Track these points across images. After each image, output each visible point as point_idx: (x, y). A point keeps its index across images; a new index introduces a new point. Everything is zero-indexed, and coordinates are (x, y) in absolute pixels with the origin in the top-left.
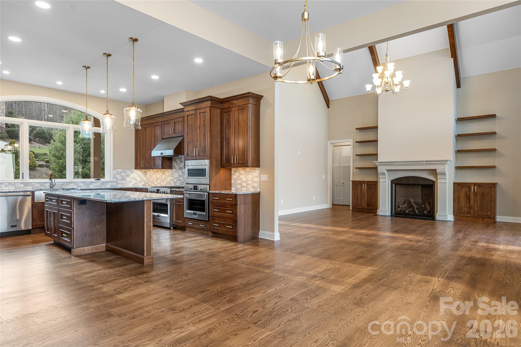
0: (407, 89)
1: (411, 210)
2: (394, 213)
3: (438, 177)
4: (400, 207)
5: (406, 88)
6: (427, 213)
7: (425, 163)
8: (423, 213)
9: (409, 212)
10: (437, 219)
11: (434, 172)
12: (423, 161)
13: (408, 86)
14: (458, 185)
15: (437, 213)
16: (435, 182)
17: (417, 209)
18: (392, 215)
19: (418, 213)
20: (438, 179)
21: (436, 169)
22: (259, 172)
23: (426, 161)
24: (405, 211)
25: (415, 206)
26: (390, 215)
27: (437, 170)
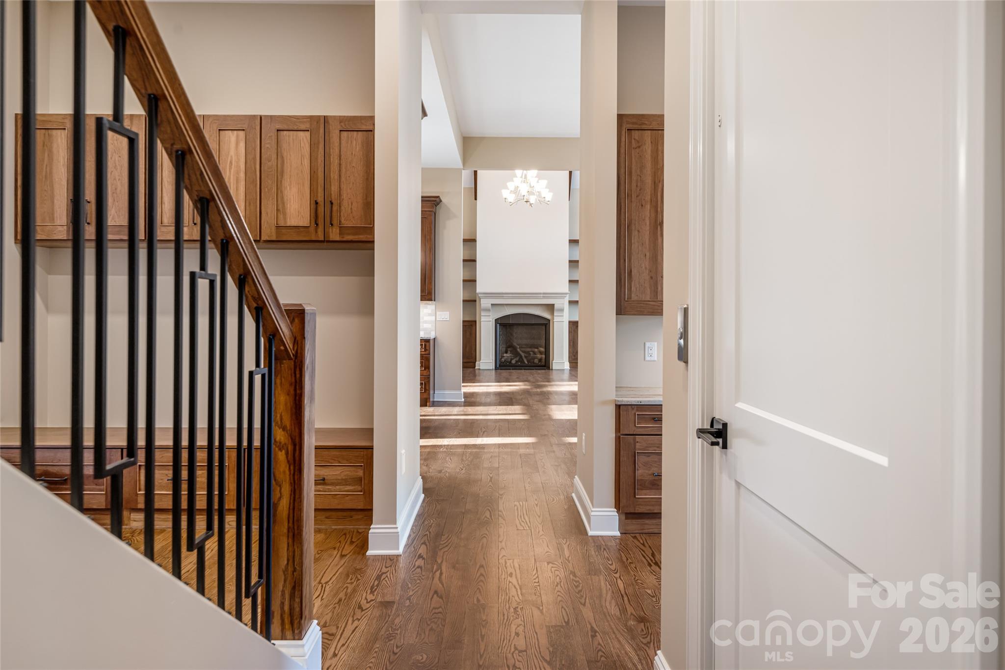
0: (548, 203)
1: (517, 359)
2: (498, 366)
3: (555, 315)
4: (504, 356)
5: (549, 201)
6: (537, 362)
7: (542, 295)
8: (533, 362)
9: (516, 361)
10: (553, 368)
11: (551, 308)
12: (540, 294)
13: (550, 200)
14: (573, 324)
15: (553, 360)
16: (549, 320)
17: (525, 357)
18: (496, 368)
19: (526, 362)
20: (555, 317)
21: (553, 305)
22: (434, 308)
23: (544, 294)
24: (510, 362)
25: (523, 355)
26: (494, 368)
27: (555, 305)
